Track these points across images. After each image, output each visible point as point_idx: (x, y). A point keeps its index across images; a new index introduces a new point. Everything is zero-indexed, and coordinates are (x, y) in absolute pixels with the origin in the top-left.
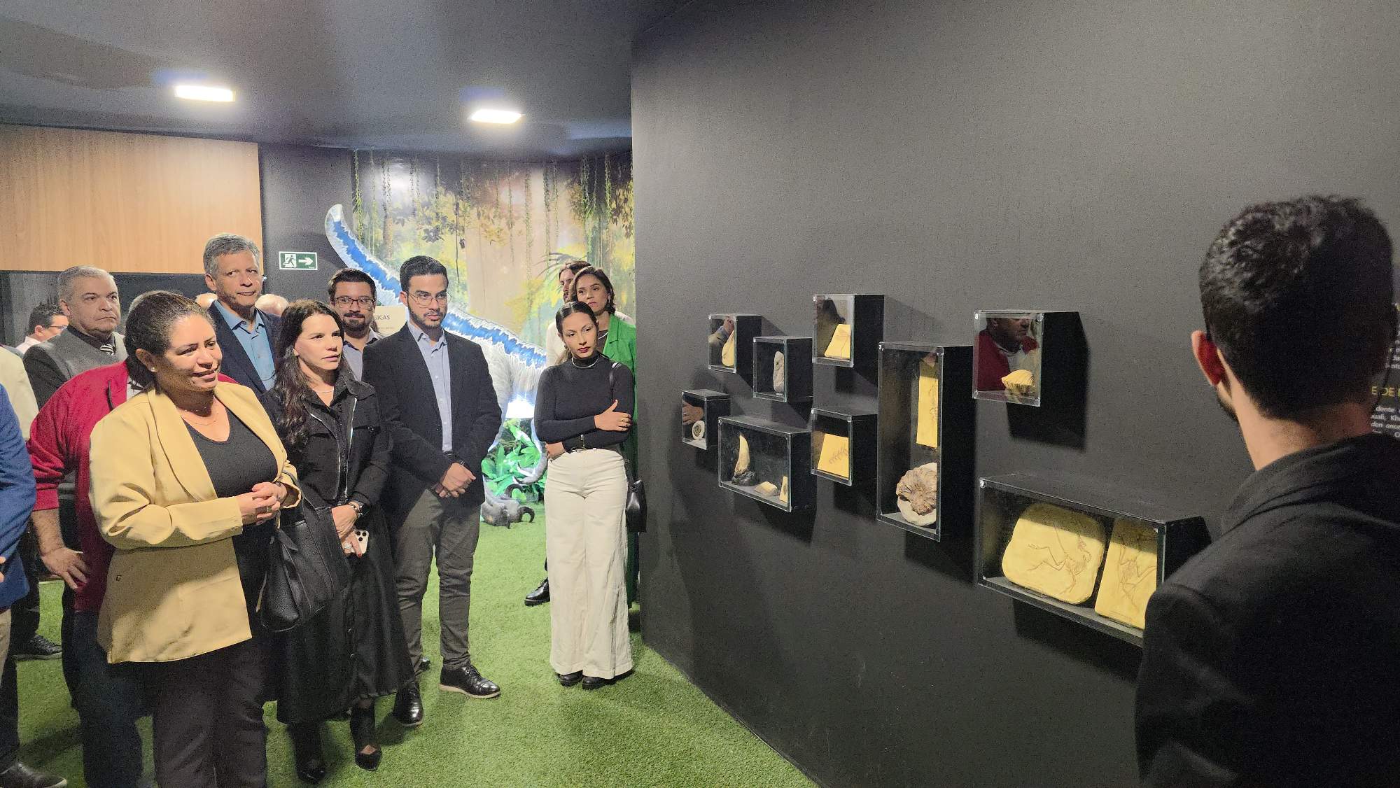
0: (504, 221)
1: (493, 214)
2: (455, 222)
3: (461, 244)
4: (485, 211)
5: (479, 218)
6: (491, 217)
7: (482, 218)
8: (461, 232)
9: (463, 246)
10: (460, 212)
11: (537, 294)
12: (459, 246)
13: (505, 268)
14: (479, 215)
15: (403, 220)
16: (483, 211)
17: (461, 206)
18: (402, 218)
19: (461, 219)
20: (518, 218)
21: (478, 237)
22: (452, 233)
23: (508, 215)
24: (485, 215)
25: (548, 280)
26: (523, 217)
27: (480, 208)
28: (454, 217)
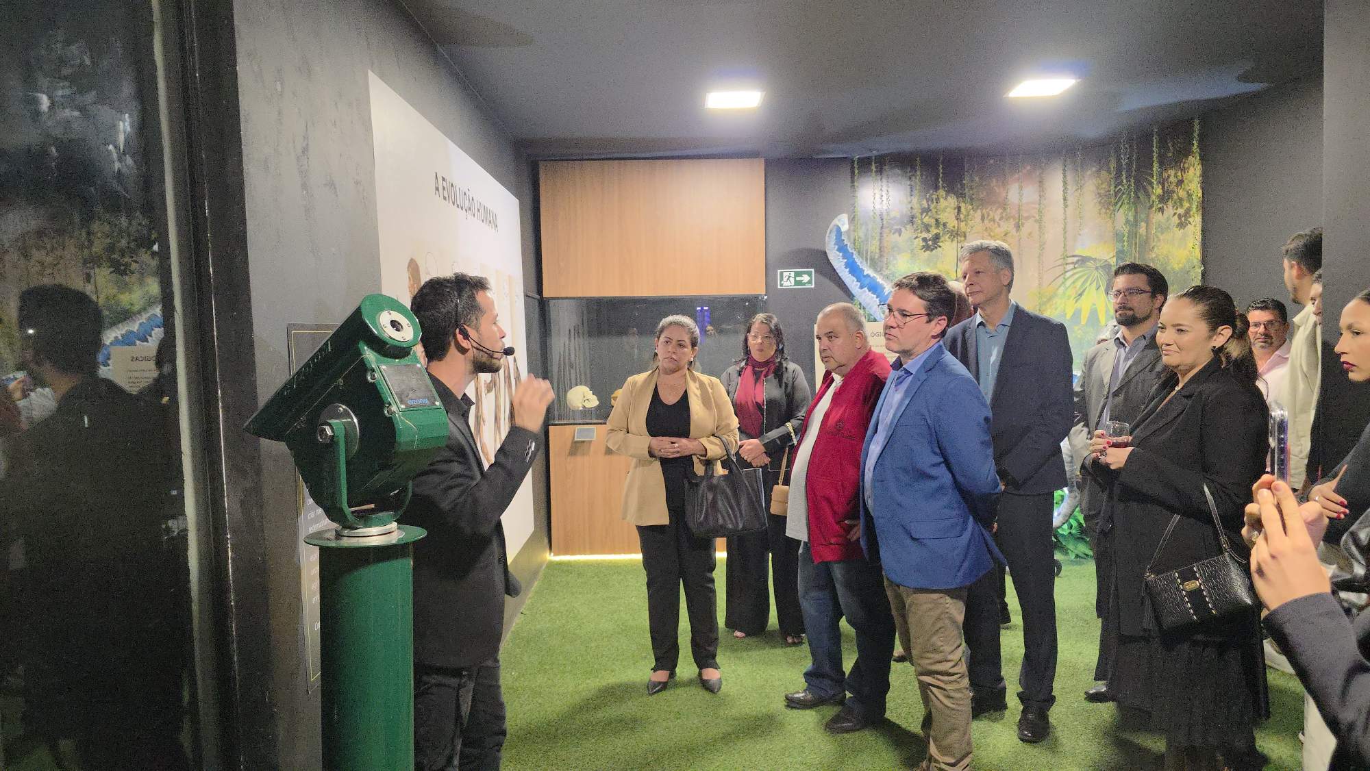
0: (1012, 222)
1: (999, 217)
2: (956, 228)
4: (990, 212)
5: (983, 222)
6: (997, 218)
7: (986, 221)
10: (962, 216)
11: (1048, 306)
14: (983, 219)
15: (900, 229)
16: (988, 213)
17: (963, 209)
18: (898, 227)
19: (963, 224)
20: (1027, 218)
22: (952, 241)
23: (1017, 216)
24: (990, 218)
25: (1062, 288)
26: (1034, 217)
27: (984, 210)
28: (955, 223)
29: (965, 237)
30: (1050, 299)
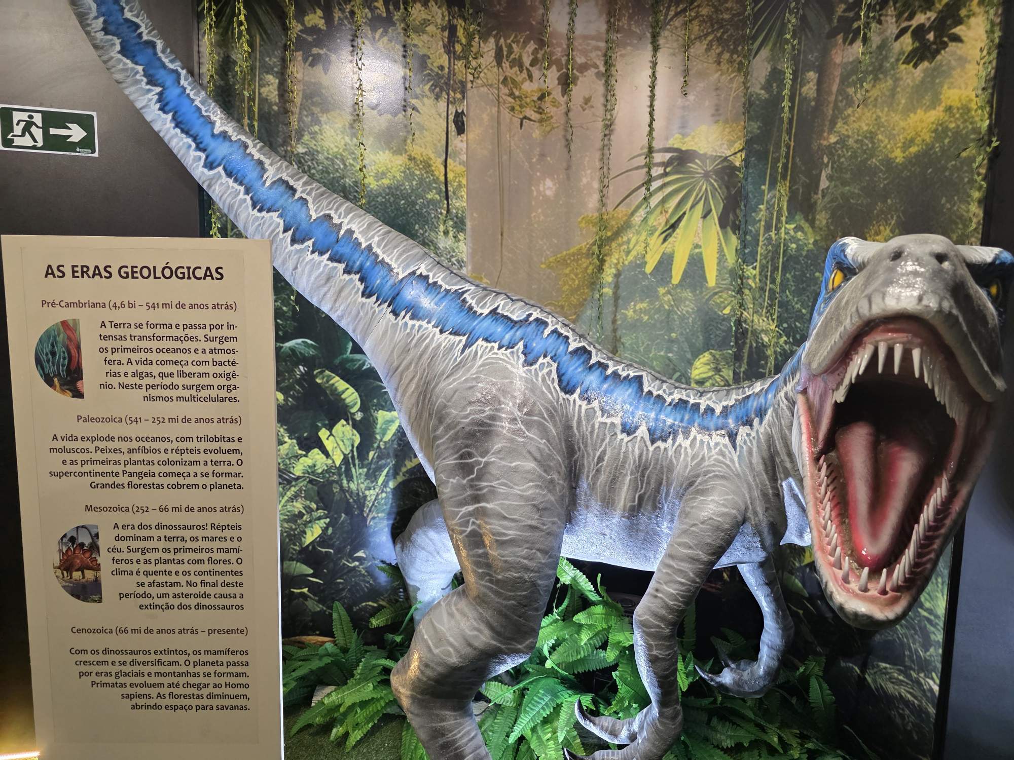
0: (553, 74)
1: (531, 58)
2: (447, 70)
3: (456, 122)
4: (514, 46)
5: (499, 64)
6: (527, 61)
7: (506, 65)
8: (459, 96)
9: (461, 130)
10: (458, 48)
11: (614, 245)
12: (452, 127)
13: (549, 183)
14: (499, 57)
16: (510, 47)
17: (460, 33)
19: (459, 65)
20: (584, 68)
21: (495, 110)
22: (437, 98)
23: (564, 60)
24: (513, 56)
25: (642, 213)
26: (596, 66)
27: (502, 40)
28: (444, 60)
29: (463, 93)
30: (617, 234)
